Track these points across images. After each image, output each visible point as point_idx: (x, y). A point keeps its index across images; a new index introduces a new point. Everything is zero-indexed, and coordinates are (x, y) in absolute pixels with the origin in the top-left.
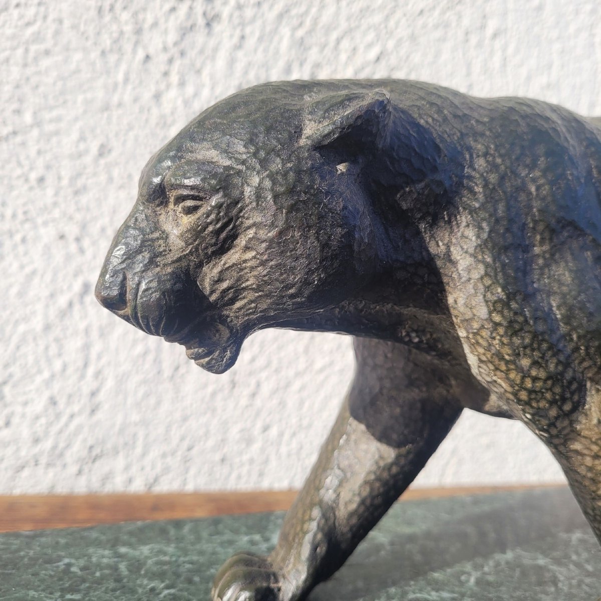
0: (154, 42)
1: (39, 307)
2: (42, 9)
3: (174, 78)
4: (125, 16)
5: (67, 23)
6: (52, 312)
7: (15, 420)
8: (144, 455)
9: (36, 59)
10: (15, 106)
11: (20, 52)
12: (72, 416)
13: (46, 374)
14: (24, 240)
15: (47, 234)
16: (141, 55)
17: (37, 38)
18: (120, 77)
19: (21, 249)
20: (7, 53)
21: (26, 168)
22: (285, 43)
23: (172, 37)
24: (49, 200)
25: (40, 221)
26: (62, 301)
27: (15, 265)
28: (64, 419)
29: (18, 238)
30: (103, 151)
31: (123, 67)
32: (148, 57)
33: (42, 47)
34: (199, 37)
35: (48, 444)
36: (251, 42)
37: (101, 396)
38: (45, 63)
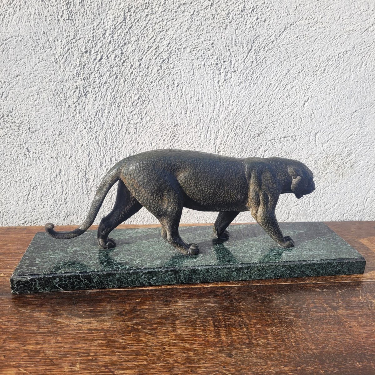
0: (70, 101)
1: (48, 176)
2: (38, 95)
3: (78, 111)
4: (61, 95)
5: (46, 99)
6: (52, 177)
7: (46, 207)
8: (82, 215)
9: (39, 110)
10: (35, 123)
11: (34, 108)
12: (60, 205)
13: (52, 194)
14: (42, 159)
15: (48, 157)
16: (67, 106)
17: (38, 104)
18: (62, 113)
19: (42, 161)
20: (31, 109)
21: (40, 140)
22: (109, 97)
23: (75, 100)
24: (47, 148)
25: (45, 153)
26: (54, 175)
27: (41, 166)
28: (58, 206)
29: (40, 158)
30: (60, 134)
31: (63, 109)
32: (69, 106)
33: (40, 106)
34: (83, 99)
35: (55, 212)
36: (98, 99)
37: (68, 199)
38: (41, 111)
